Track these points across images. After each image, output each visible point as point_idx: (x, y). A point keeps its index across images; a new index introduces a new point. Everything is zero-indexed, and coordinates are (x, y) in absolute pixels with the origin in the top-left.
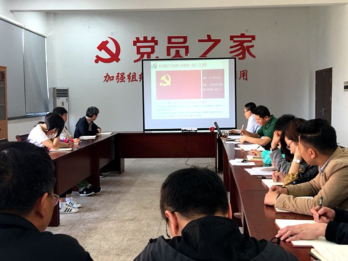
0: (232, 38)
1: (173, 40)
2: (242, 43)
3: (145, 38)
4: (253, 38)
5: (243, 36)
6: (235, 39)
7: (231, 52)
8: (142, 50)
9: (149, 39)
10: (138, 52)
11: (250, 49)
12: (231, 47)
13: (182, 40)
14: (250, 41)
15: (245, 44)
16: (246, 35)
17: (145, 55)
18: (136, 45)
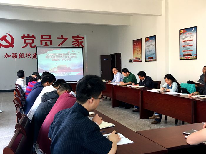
0: (73, 37)
1: (44, 37)
2: (78, 40)
3: (28, 35)
4: (83, 38)
5: (78, 37)
6: (74, 38)
7: (73, 44)
8: (27, 41)
9: (31, 36)
10: (25, 42)
11: (82, 43)
12: (73, 42)
13: (48, 37)
14: (82, 40)
15: (80, 41)
17: (29, 44)
18: (23, 39)
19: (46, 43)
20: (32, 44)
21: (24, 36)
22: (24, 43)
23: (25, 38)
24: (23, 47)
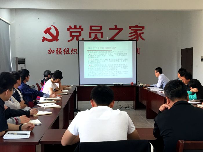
1: (93, 28)
2: (136, 31)
3: (75, 26)
4: (143, 28)
6: (132, 28)
9: (78, 27)
13: (99, 28)
16: (139, 26)
17: (75, 38)
18: (69, 31)
19: (96, 36)
20: (79, 37)
21: (70, 28)
22: (70, 36)
23: (71, 30)
24: (69, 41)
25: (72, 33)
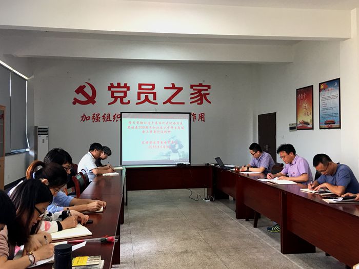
0: (192, 86)
1: (143, 87)
2: (200, 91)
3: (119, 84)
4: (209, 87)
5: (200, 85)
6: (194, 88)
7: (191, 98)
9: (122, 85)
10: (112, 96)
11: (207, 96)
12: (191, 94)
13: (151, 87)
14: (207, 90)
15: (203, 92)
16: (203, 84)
17: (119, 99)
18: (110, 90)
19: (147, 97)
20: (124, 99)
21: (112, 86)
23: (112, 89)
24: (109, 104)
25: (115, 93)
